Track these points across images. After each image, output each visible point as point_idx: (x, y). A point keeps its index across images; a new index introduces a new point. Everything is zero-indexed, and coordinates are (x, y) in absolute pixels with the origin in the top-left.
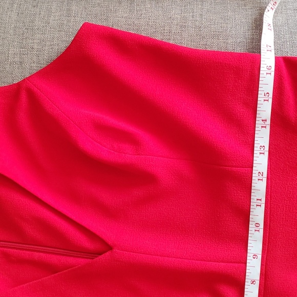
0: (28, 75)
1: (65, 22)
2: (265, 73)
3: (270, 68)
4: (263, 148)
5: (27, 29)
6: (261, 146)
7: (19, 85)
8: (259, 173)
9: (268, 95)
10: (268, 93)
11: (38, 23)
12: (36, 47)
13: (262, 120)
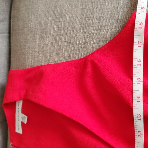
0: (90, 52)
1: (116, 12)
2: (137, 64)
3: (140, 61)
4: (140, 116)
5: (89, 20)
6: (138, 115)
7: (85, 59)
8: (139, 131)
9: (139, 79)
10: (139, 78)
11: (96, 15)
12: (95, 32)
13: (137, 97)
